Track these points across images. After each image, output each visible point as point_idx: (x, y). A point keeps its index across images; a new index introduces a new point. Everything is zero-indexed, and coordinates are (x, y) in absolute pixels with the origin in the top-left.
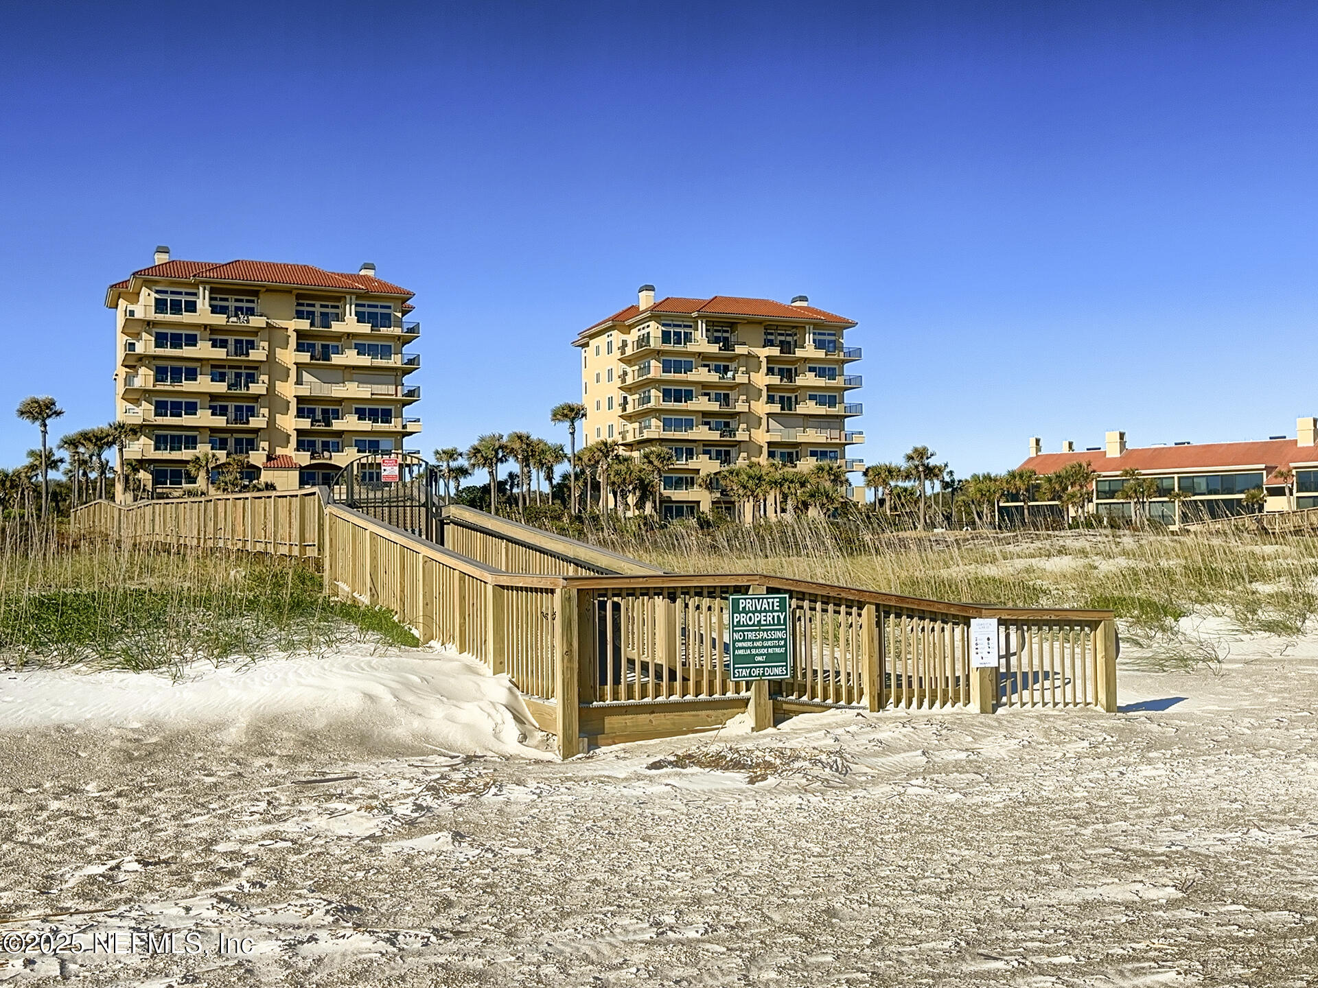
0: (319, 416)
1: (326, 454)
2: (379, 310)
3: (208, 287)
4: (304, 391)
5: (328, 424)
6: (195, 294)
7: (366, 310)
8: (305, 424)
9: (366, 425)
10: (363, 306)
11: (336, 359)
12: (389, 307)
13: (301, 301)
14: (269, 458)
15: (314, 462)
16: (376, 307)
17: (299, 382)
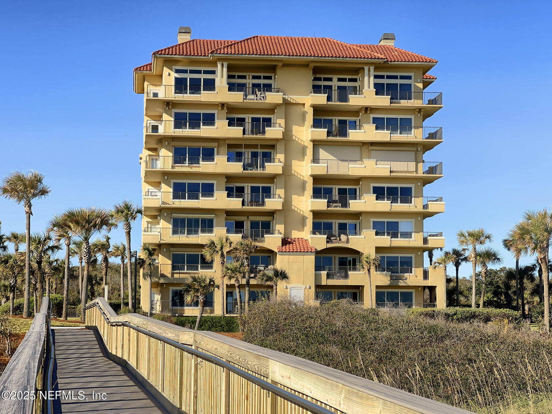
0: (336, 196)
1: (343, 237)
2: (399, 81)
3: (225, 64)
4: (321, 169)
5: (345, 204)
6: (213, 72)
7: (385, 81)
8: (322, 204)
9: (384, 205)
10: (382, 77)
11: (354, 135)
12: (409, 78)
13: (318, 76)
14: (285, 242)
15: (330, 245)
16: (396, 77)
17: (315, 160)
